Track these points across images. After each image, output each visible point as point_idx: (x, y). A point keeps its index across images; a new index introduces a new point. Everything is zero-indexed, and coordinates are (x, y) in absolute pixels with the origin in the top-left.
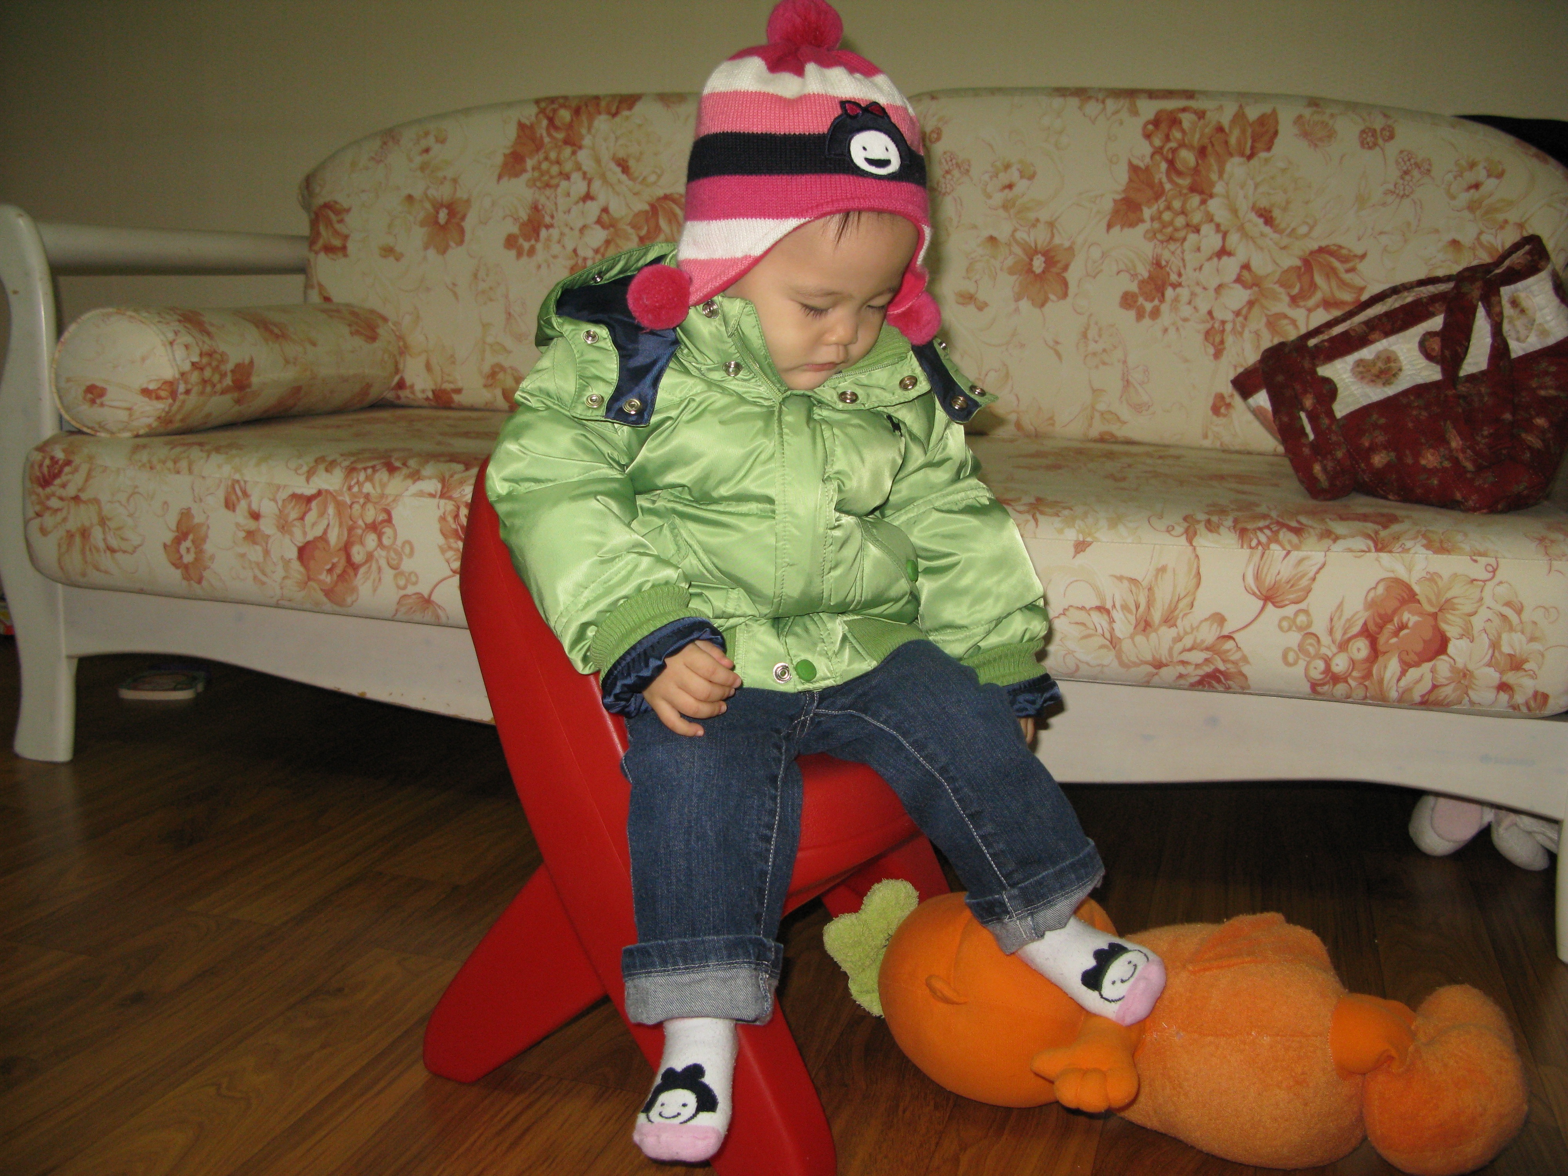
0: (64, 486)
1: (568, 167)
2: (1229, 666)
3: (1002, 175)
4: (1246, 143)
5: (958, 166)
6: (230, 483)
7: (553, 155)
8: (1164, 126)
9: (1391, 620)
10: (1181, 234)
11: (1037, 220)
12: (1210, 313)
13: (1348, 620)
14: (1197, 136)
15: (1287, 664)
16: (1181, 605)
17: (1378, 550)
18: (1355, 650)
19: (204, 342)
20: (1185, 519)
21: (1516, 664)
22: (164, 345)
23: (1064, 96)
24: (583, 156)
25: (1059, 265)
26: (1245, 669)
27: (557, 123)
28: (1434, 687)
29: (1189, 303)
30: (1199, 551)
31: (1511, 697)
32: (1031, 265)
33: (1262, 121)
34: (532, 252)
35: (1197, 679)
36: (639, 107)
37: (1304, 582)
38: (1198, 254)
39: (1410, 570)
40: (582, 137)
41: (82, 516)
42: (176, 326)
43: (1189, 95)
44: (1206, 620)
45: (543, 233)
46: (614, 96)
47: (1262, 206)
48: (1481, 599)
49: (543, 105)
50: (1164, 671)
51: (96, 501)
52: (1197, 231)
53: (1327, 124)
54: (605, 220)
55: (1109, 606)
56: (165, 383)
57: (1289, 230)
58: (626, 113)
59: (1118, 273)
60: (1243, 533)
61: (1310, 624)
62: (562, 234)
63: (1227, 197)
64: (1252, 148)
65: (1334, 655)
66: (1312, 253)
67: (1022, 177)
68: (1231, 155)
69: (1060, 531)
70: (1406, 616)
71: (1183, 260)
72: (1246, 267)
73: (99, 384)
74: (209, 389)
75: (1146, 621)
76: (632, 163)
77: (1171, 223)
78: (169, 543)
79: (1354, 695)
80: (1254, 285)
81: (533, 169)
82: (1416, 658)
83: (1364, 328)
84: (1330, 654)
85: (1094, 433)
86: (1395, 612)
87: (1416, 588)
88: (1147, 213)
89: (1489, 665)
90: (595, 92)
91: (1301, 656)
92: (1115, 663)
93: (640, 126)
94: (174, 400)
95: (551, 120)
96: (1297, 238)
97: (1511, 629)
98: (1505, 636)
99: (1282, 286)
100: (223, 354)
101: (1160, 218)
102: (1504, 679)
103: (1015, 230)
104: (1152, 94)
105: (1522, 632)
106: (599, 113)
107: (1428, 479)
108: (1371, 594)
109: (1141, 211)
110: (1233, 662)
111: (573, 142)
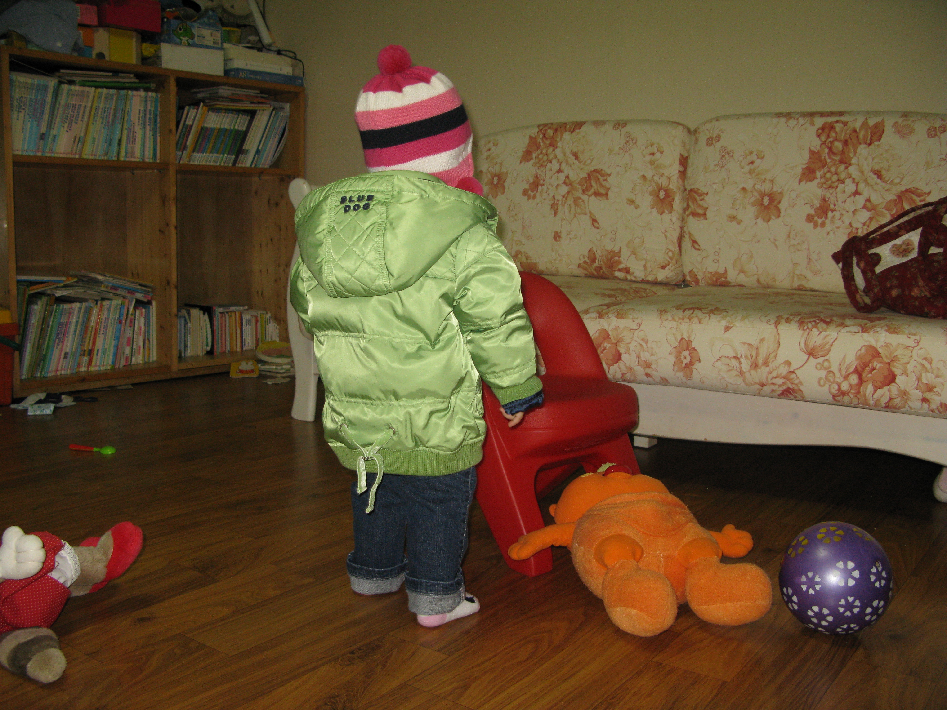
1: (551, 157)
2: (794, 386)
3: (748, 157)
4: (867, 137)
5: (728, 153)
7: (544, 151)
8: (826, 131)
9: (869, 366)
10: (836, 184)
11: (765, 179)
12: (850, 224)
13: (848, 365)
14: (843, 135)
15: (821, 386)
16: (771, 356)
17: (863, 332)
18: (851, 380)
20: (777, 317)
21: (930, 388)
23: (779, 117)
24: (558, 151)
25: (776, 201)
26: (802, 388)
27: (547, 136)
28: (891, 399)
29: (840, 219)
30: (780, 331)
31: (929, 405)
32: (762, 201)
33: (876, 125)
34: (534, 197)
35: (780, 392)
36: (584, 128)
37: (827, 346)
38: (843, 194)
39: (877, 341)
40: (558, 143)
43: (841, 114)
44: (783, 363)
45: (540, 188)
46: (573, 123)
47: (876, 169)
48: (912, 356)
49: (541, 128)
50: (765, 387)
52: (844, 183)
53: (910, 126)
54: (568, 182)
55: (739, 356)
57: (889, 181)
58: (577, 131)
59: (804, 204)
60: (801, 323)
61: (830, 367)
62: (548, 189)
63: (858, 165)
64: (871, 140)
65: (842, 382)
66: (902, 192)
67: (758, 158)
68: (860, 144)
69: (719, 321)
70: (875, 364)
71: (836, 197)
72: (868, 200)
75: (755, 364)
76: (580, 155)
77: (830, 179)
79: (853, 402)
80: (872, 209)
81: (536, 158)
82: (880, 384)
83: (896, 228)
84: (840, 381)
85: (795, 285)
86: (869, 362)
87: (880, 350)
88: (818, 174)
89: (916, 389)
90: (564, 121)
91: (826, 382)
92: (743, 384)
93: (583, 137)
95: (544, 135)
96: (894, 185)
97: (927, 371)
98: (923, 375)
99: (886, 210)
101: (824, 177)
102: (924, 396)
103: (755, 184)
104: (822, 114)
105: (932, 373)
106: (566, 131)
107: (914, 302)
108: (859, 353)
109: (815, 173)
110: (796, 384)
111: (553, 145)
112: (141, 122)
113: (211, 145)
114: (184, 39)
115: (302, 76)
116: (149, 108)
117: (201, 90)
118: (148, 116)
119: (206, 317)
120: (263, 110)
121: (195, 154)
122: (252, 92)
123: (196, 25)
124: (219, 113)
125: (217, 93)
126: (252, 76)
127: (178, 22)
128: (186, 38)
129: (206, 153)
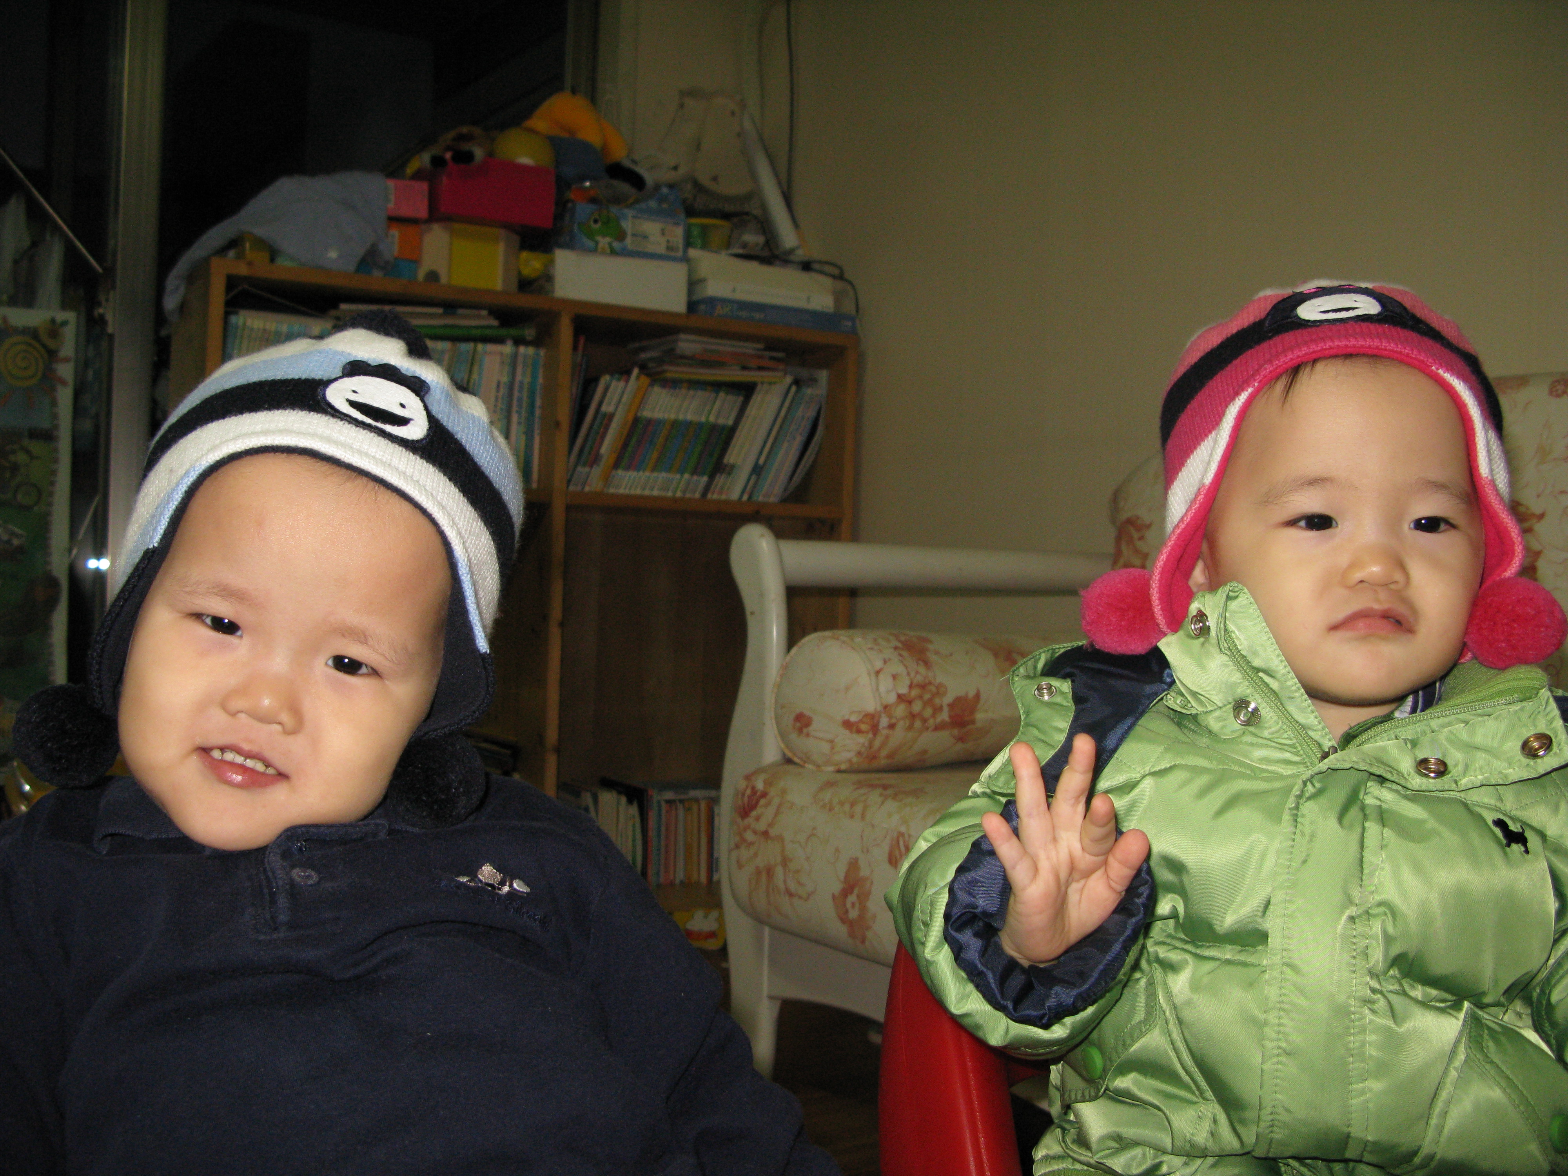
0: (758, 819)
6: (895, 835)
19: (917, 672)
22: (869, 674)
41: (768, 854)
42: (889, 653)
51: (780, 839)
56: (867, 715)
73: (807, 713)
74: (918, 724)
78: (837, 894)
94: (875, 735)
100: (939, 686)
112: (500, 405)
113: (655, 455)
114: (604, 242)
115: (854, 312)
116: (519, 378)
117: (645, 343)
118: (516, 394)
119: (634, 810)
120: (770, 384)
121: (620, 472)
122: (749, 348)
123: (630, 213)
124: (675, 388)
125: (673, 350)
126: (744, 314)
127: (592, 207)
128: (608, 240)
129: (644, 470)
